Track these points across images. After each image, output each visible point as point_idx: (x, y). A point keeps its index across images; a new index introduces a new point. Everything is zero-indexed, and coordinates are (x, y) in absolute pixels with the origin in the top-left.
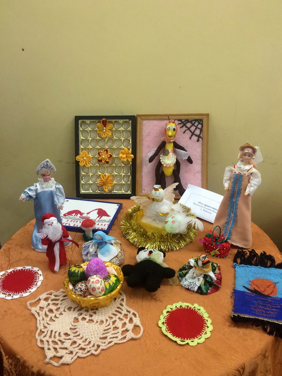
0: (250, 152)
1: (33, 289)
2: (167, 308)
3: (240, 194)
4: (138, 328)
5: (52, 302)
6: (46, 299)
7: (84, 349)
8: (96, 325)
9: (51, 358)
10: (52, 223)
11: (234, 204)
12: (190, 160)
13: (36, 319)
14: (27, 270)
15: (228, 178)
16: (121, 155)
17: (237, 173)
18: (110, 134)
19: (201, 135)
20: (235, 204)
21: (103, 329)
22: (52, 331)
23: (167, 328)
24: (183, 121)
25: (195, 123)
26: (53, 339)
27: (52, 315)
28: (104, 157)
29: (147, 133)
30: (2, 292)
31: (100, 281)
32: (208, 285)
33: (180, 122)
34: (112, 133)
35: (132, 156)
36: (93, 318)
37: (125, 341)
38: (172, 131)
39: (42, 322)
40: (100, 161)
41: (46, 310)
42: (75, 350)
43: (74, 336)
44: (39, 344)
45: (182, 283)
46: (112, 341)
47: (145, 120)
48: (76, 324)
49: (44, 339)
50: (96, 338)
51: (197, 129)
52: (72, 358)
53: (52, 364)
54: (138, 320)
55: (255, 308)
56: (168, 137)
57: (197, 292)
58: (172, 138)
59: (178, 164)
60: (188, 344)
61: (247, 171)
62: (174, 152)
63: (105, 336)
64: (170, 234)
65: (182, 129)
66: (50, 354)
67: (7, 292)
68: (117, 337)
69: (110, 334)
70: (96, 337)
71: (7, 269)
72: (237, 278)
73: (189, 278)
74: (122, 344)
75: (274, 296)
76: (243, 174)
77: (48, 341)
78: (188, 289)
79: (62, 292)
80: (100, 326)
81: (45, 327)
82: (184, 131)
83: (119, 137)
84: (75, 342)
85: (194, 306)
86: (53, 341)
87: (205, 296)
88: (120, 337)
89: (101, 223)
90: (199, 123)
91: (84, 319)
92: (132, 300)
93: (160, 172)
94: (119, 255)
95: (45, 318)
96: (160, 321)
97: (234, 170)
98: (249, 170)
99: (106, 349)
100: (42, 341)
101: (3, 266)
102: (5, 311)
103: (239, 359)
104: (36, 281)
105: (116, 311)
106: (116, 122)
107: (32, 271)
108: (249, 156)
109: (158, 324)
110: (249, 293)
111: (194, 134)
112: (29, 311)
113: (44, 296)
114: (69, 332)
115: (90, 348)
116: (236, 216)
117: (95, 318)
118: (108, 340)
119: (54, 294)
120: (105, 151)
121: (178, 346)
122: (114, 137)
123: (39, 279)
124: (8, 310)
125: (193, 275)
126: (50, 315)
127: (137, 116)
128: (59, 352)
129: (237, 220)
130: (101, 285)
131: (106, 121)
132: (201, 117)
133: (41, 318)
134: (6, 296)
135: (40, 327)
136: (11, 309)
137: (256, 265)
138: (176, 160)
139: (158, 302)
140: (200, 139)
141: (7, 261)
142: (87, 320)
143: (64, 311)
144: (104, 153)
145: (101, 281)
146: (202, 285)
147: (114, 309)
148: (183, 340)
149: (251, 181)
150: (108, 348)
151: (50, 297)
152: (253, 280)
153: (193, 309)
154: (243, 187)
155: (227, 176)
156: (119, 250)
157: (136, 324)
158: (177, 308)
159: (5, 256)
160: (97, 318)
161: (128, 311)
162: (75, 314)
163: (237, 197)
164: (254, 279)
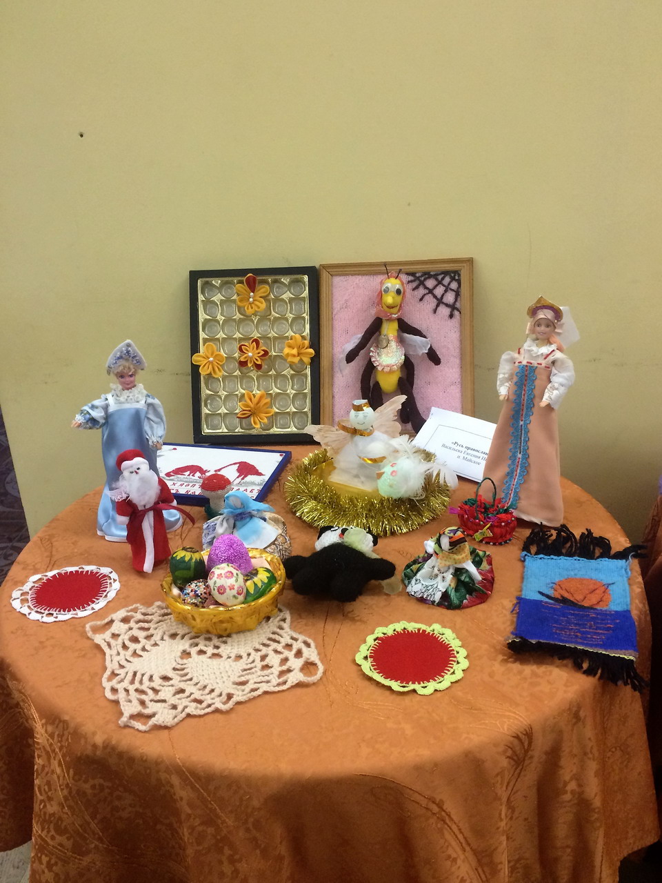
0: (549, 317)
1: (100, 604)
2: (376, 632)
3: (533, 409)
4: (314, 667)
5: (138, 626)
6: (125, 620)
7: (200, 702)
8: (226, 662)
9: (132, 717)
10: (138, 469)
11: (521, 431)
12: (433, 357)
13: (104, 654)
14: (88, 571)
15: (506, 376)
16: (287, 350)
17: (524, 363)
18: (263, 305)
19: (458, 305)
20: (523, 432)
21: (241, 668)
22: (135, 674)
23: (373, 666)
24: (417, 275)
25: (443, 279)
26: (137, 685)
27: (138, 647)
28: (250, 354)
29: (341, 303)
30: (36, 609)
31: (235, 575)
32: (463, 590)
33: (411, 278)
34: (268, 305)
35: (311, 351)
36: (220, 650)
37: (285, 687)
38: (394, 294)
39: (116, 659)
40: (243, 364)
41: (125, 638)
42: (182, 703)
43: (180, 681)
44: (109, 695)
45: (409, 589)
46: (259, 689)
47: (336, 275)
48: (185, 661)
49: (120, 687)
50: (225, 684)
51: (449, 291)
52: (176, 717)
53: (134, 728)
54: (313, 652)
55: (562, 629)
56: (387, 309)
57: (439, 604)
58: (395, 310)
59: (408, 367)
60: (414, 691)
61: (544, 357)
62: (401, 341)
63: (243, 679)
64: (388, 499)
65: (416, 292)
66: (130, 708)
67: (45, 610)
68: (268, 682)
69: (254, 676)
70: (226, 681)
71: (46, 571)
72: (528, 578)
73: (424, 578)
74: (279, 695)
75: (603, 607)
76: (536, 365)
77: (127, 691)
78: (422, 600)
79: (159, 607)
80: (235, 663)
81: (122, 667)
82: (420, 297)
83: (283, 314)
84: (182, 691)
85: (431, 628)
86: (136, 690)
87: (458, 612)
88: (275, 681)
89: (245, 488)
90: (453, 279)
91: (201, 652)
92: (304, 622)
93: (371, 385)
94: (279, 540)
95: (122, 652)
96: (359, 653)
97: (517, 358)
98: (548, 355)
99: (246, 702)
100: (114, 690)
101: (38, 566)
102: (41, 643)
103: (521, 716)
104: (105, 591)
105: (270, 639)
106: (275, 281)
107: (97, 573)
108: (548, 326)
109: (354, 661)
110: (549, 604)
111: (443, 303)
112: (89, 642)
113: (122, 613)
114: (171, 674)
115: (213, 699)
116: (526, 456)
117: (225, 650)
118: (250, 686)
119: (143, 611)
120: (252, 342)
121: (394, 696)
122: (273, 313)
123: (111, 586)
124: (47, 640)
125: (433, 572)
126: (132, 646)
127: (320, 269)
128: (148, 707)
129: (529, 464)
130: (237, 580)
131: (254, 280)
132: (456, 265)
133: (114, 652)
134: (42, 617)
135: (111, 665)
136: (52, 638)
137: (570, 554)
138: (403, 357)
139: (358, 623)
140: (456, 313)
141: (47, 557)
142: (209, 654)
143: (162, 639)
144: (251, 347)
145: (237, 574)
146: (450, 589)
147: (264, 636)
148: (404, 684)
149: (553, 379)
150: (250, 700)
151: (132, 617)
152: (561, 581)
153: (429, 633)
154: (536, 392)
155: (503, 371)
156: (280, 531)
157: (308, 659)
158: (397, 632)
159: (43, 549)
160: (228, 652)
161: (293, 638)
162: (185, 645)
163: (528, 415)
164: (562, 579)
